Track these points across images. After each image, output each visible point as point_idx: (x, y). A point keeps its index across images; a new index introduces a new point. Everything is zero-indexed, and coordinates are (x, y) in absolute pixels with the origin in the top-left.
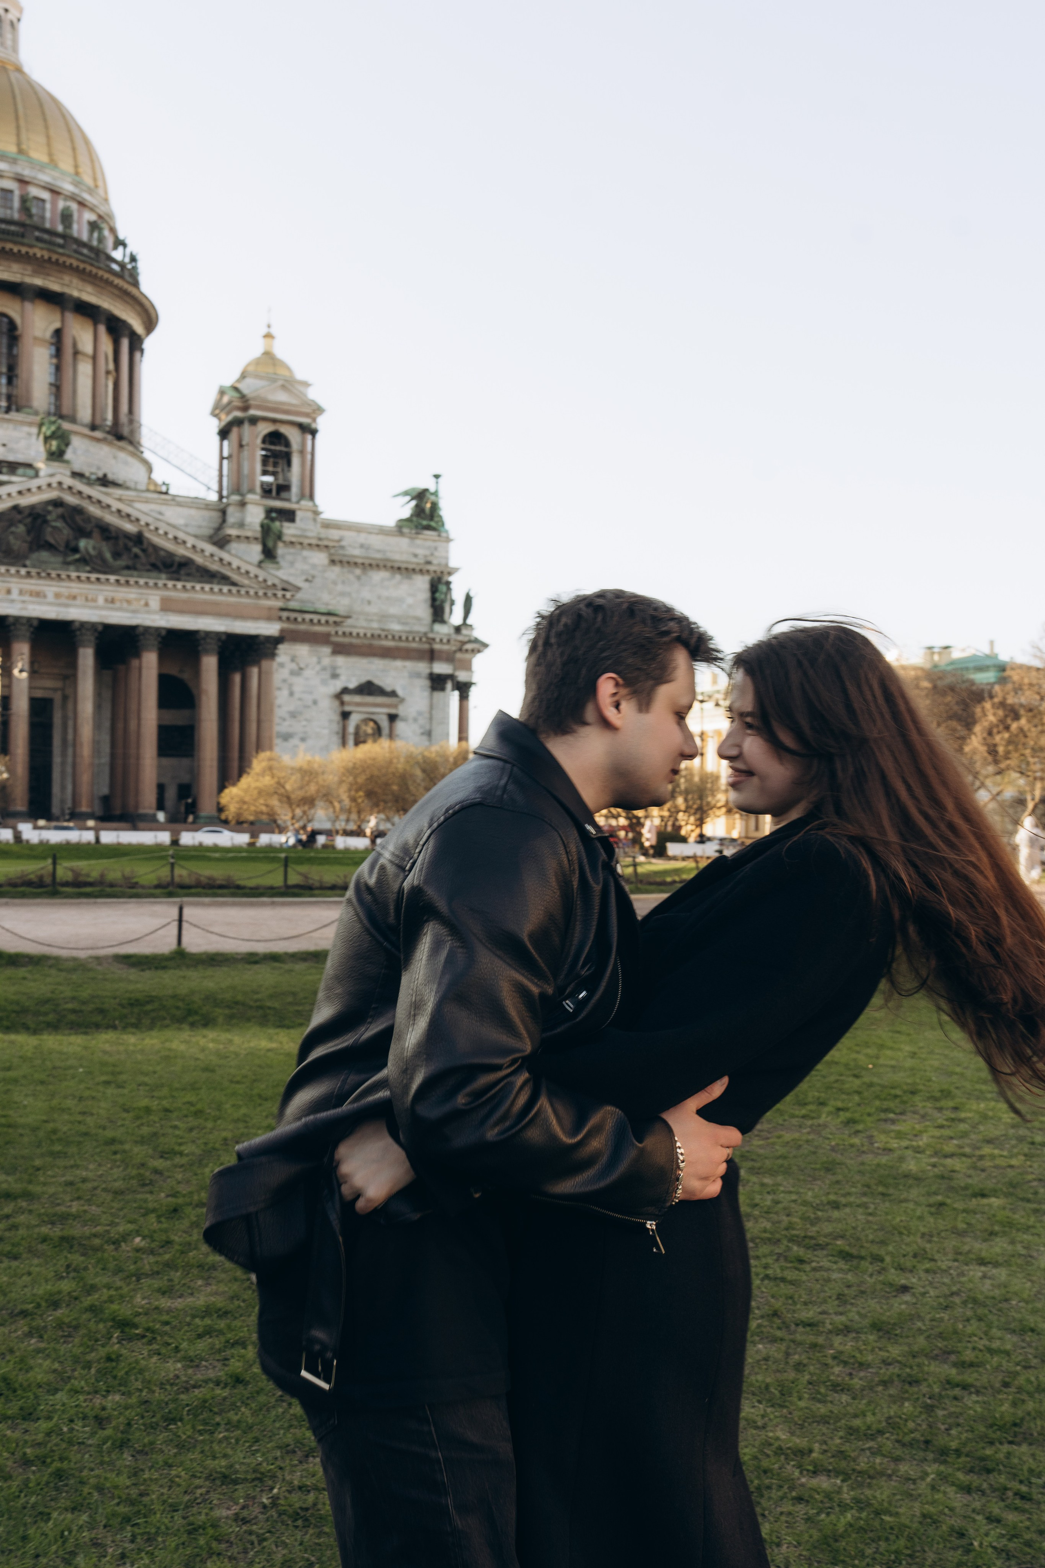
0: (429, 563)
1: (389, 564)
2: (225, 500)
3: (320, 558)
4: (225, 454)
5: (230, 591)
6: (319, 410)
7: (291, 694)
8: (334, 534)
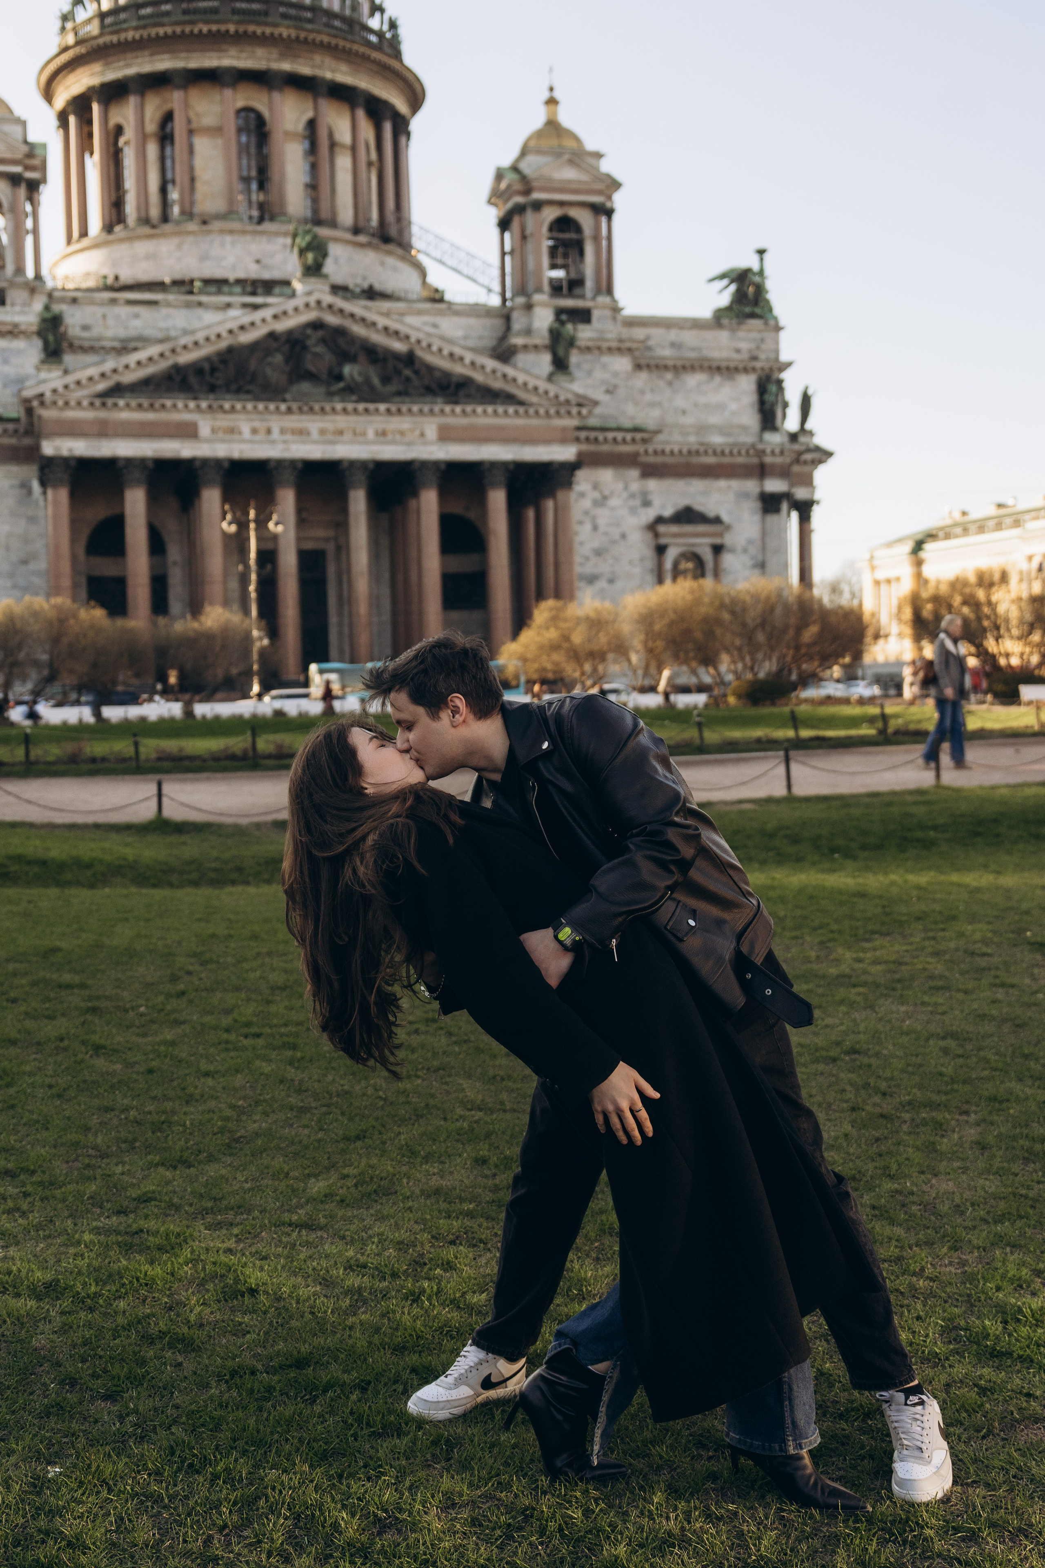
0: (754, 358)
1: (706, 364)
2: (508, 304)
3: (622, 364)
4: (508, 247)
5: (516, 412)
6: (615, 185)
7: (595, 528)
8: (639, 333)
